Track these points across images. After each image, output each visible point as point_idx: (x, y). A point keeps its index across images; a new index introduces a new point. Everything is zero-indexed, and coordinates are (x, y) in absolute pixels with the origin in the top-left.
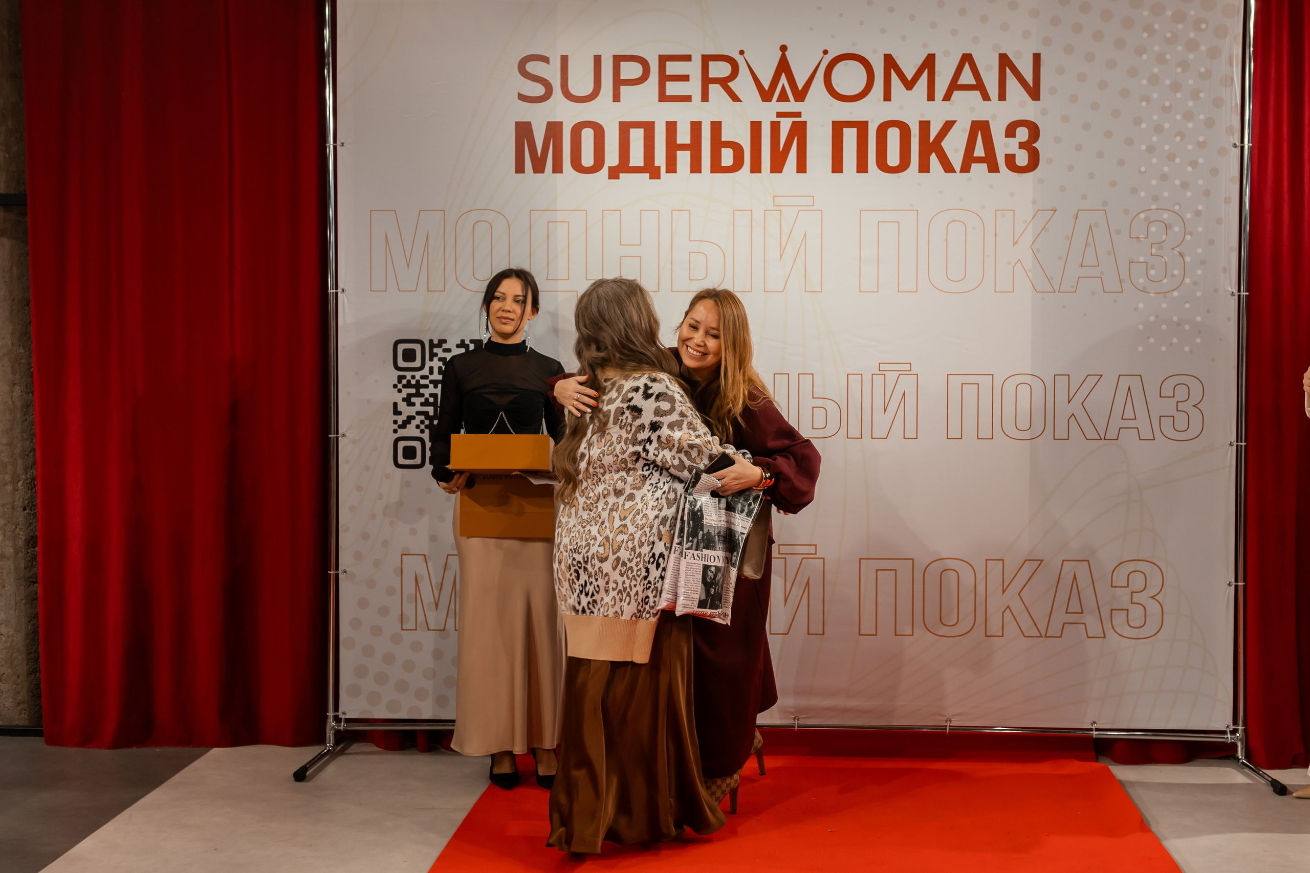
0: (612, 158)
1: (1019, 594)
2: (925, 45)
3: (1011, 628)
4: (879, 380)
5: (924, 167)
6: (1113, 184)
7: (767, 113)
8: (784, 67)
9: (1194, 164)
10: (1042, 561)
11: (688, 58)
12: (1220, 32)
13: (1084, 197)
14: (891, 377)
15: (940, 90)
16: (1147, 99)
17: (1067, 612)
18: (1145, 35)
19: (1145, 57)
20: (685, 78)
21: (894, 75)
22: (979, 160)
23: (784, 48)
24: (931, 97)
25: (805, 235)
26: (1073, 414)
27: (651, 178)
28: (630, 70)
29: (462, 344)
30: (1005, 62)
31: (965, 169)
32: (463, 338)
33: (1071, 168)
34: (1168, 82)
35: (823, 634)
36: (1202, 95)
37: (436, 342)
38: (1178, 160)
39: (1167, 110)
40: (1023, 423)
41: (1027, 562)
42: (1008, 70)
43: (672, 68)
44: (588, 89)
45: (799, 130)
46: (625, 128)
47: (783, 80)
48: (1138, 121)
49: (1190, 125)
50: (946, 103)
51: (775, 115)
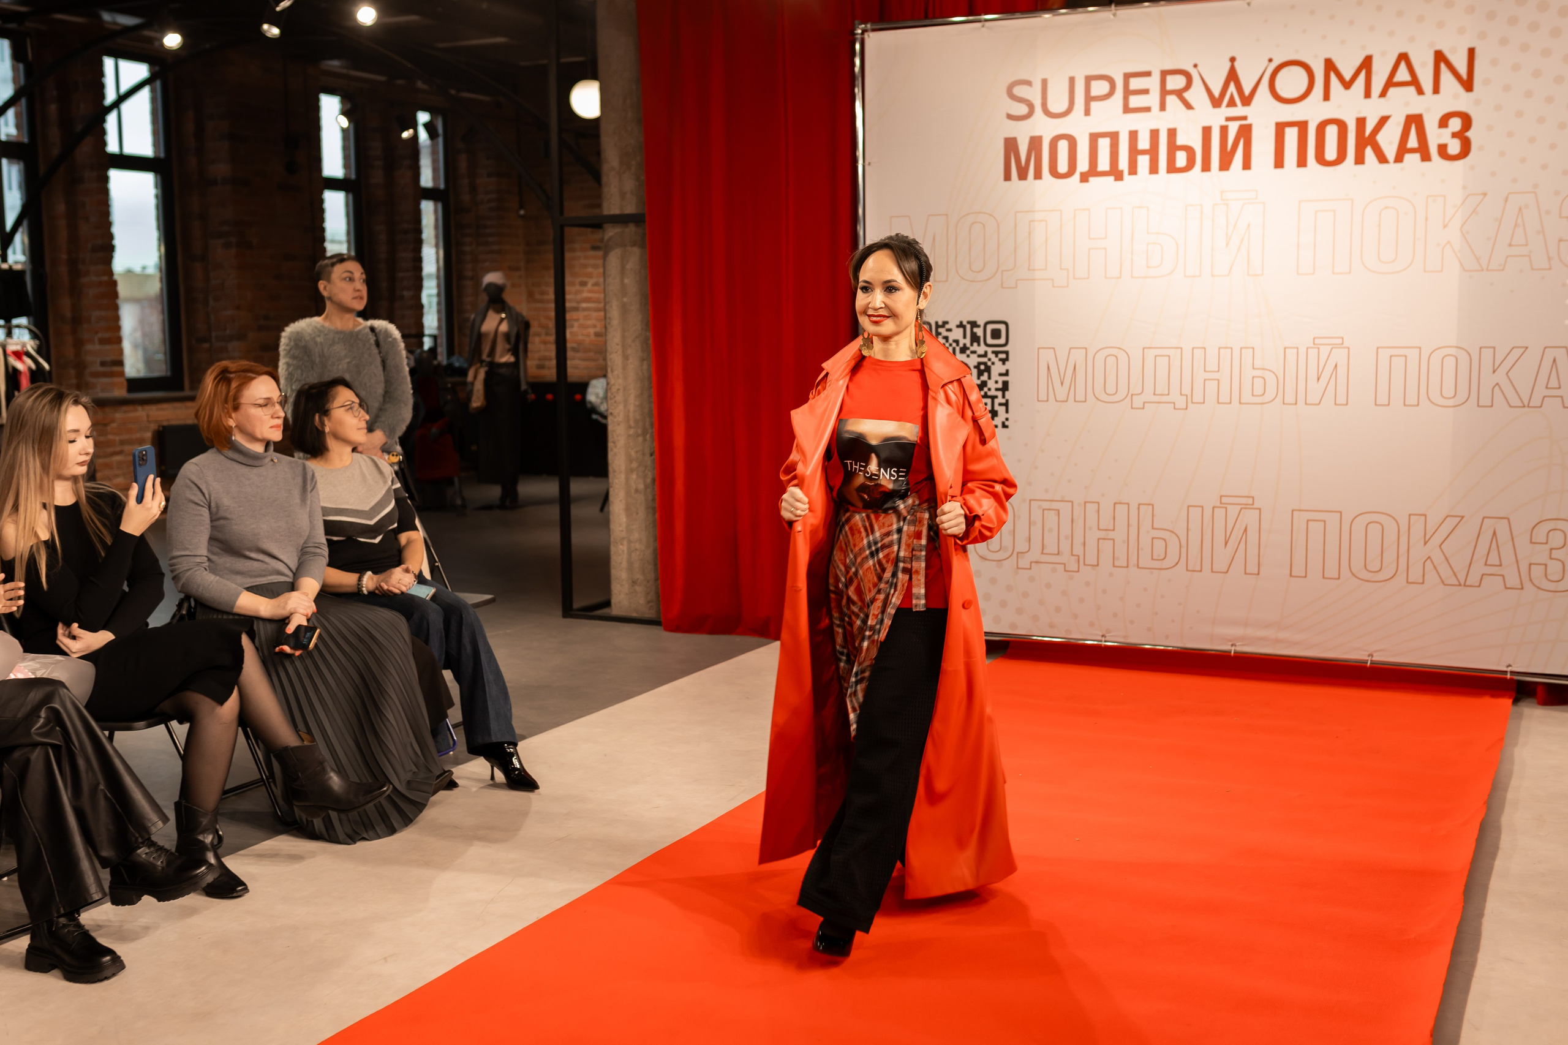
0: (1083, 165)
1: (1440, 546)
2: (1363, 48)
3: (1432, 577)
4: (1313, 352)
5: (1360, 160)
6: (1544, 167)
7: (1216, 118)
8: (1232, 76)
10: (1463, 517)
11: (1148, 74)
13: (1515, 181)
14: (1325, 350)
15: (1376, 88)
17: (1486, 564)
20: (1145, 92)
21: (1333, 78)
22: (1412, 151)
23: (1233, 60)
24: (1368, 94)
25: (1249, 226)
26: (1497, 384)
27: (1116, 180)
28: (1100, 88)
29: (961, 325)
30: (1440, 57)
31: (1399, 159)
32: (961, 320)
33: (1502, 154)
35: (1258, 574)
37: (940, 323)
40: (1449, 391)
41: (1448, 518)
42: (1443, 66)
43: (1135, 84)
44: (1063, 107)
45: (1245, 132)
46: (1094, 138)
47: (1232, 88)
50: (1382, 99)
51: (1224, 119)
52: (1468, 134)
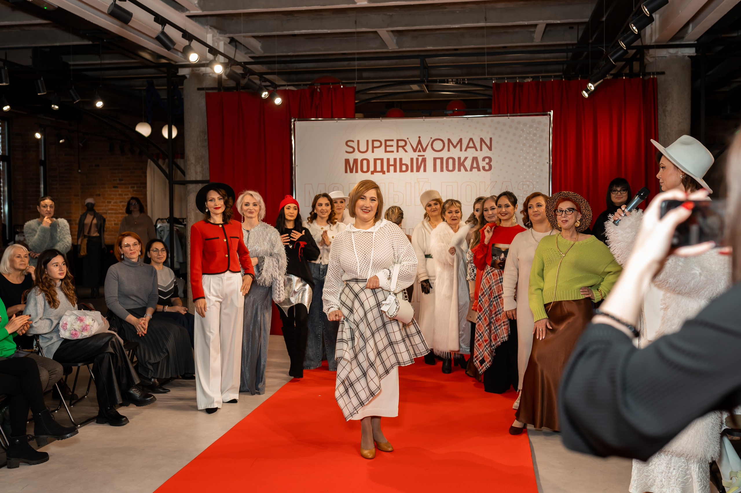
0: (372, 169)
2: (459, 136)
5: (459, 170)
6: (513, 174)
8: (419, 142)
9: (536, 168)
11: (393, 140)
12: (543, 131)
13: (505, 178)
15: (464, 148)
16: (522, 150)
18: (521, 132)
19: (521, 138)
20: (392, 146)
21: (450, 144)
22: (475, 168)
23: (419, 137)
24: (461, 150)
27: (383, 174)
28: (377, 144)
30: (482, 140)
31: (471, 170)
33: (501, 170)
34: (528, 145)
36: (538, 149)
38: (531, 167)
39: (528, 153)
42: (483, 143)
43: (388, 143)
44: (365, 150)
45: (424, 160)
46: (375, 160)
47: (419, 146)
48: (520, 156)
49: (535, 157)
50: (465, 152)
51: (417, 156)
52: (491, 163)
